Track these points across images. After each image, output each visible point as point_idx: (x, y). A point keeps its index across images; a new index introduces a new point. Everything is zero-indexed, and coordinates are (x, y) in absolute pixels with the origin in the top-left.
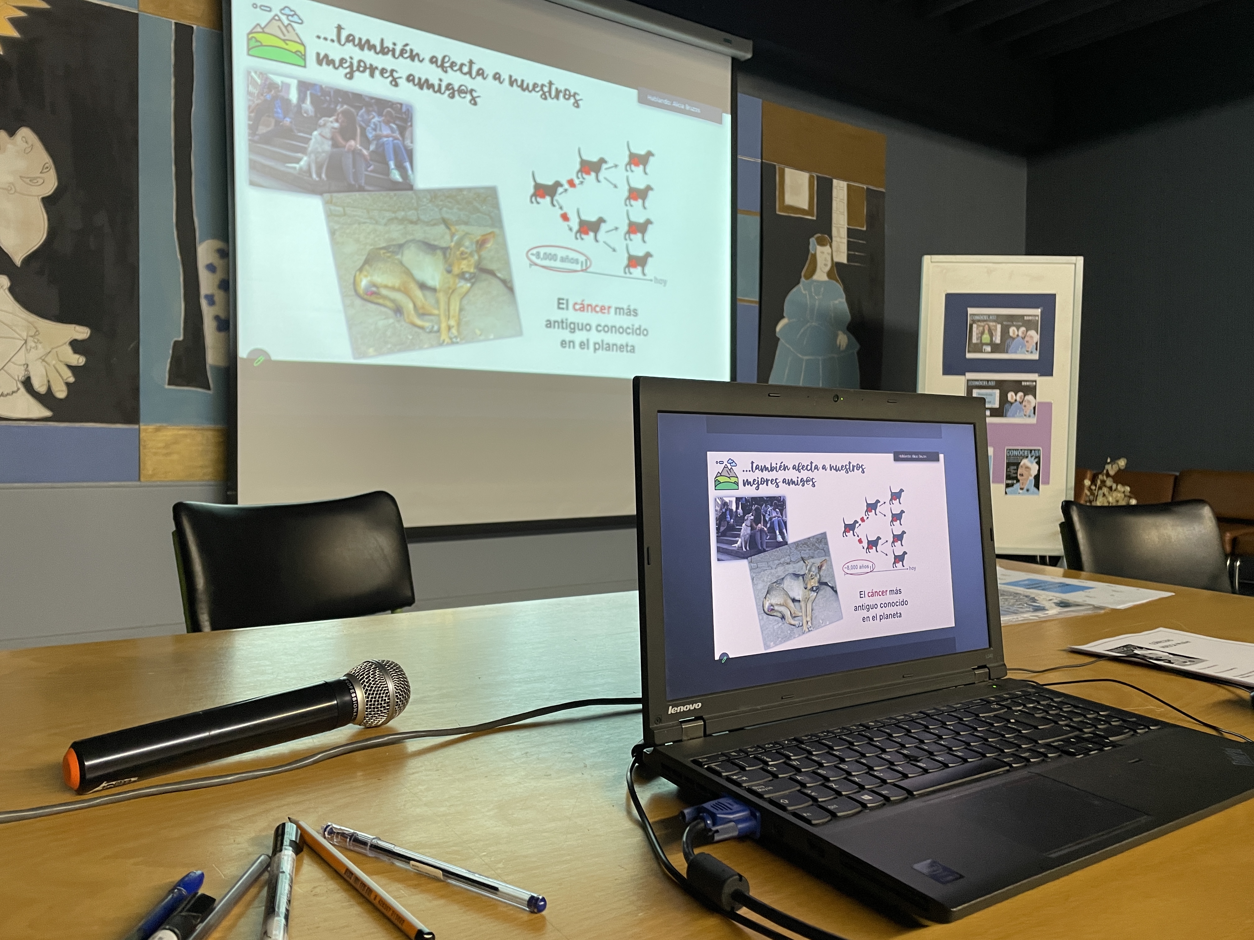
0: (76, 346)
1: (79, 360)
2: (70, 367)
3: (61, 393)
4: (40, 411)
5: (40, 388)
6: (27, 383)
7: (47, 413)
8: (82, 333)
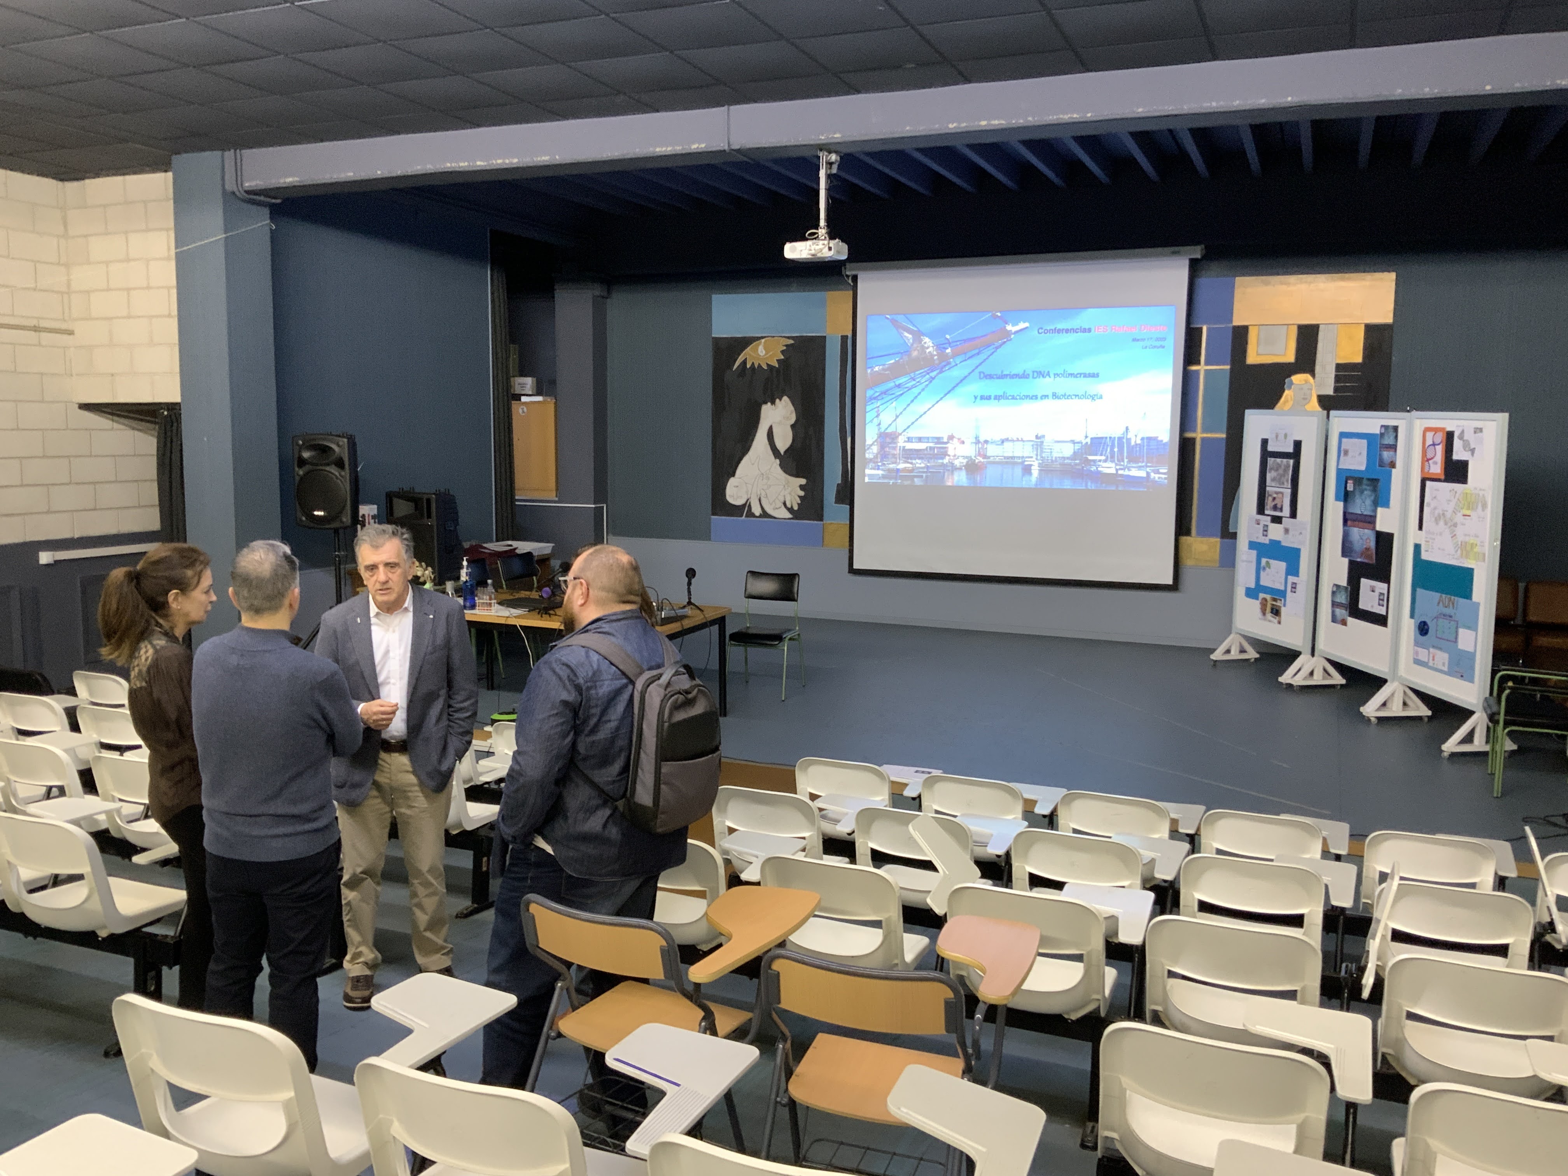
0: (802, 487)
1: (802, 493)
2: (799, 497)
3: (796, 508)
4: (790, 516)
5: (789, 506)
6: (785, 504)
7: (791, 516)
8: (803, 481)
